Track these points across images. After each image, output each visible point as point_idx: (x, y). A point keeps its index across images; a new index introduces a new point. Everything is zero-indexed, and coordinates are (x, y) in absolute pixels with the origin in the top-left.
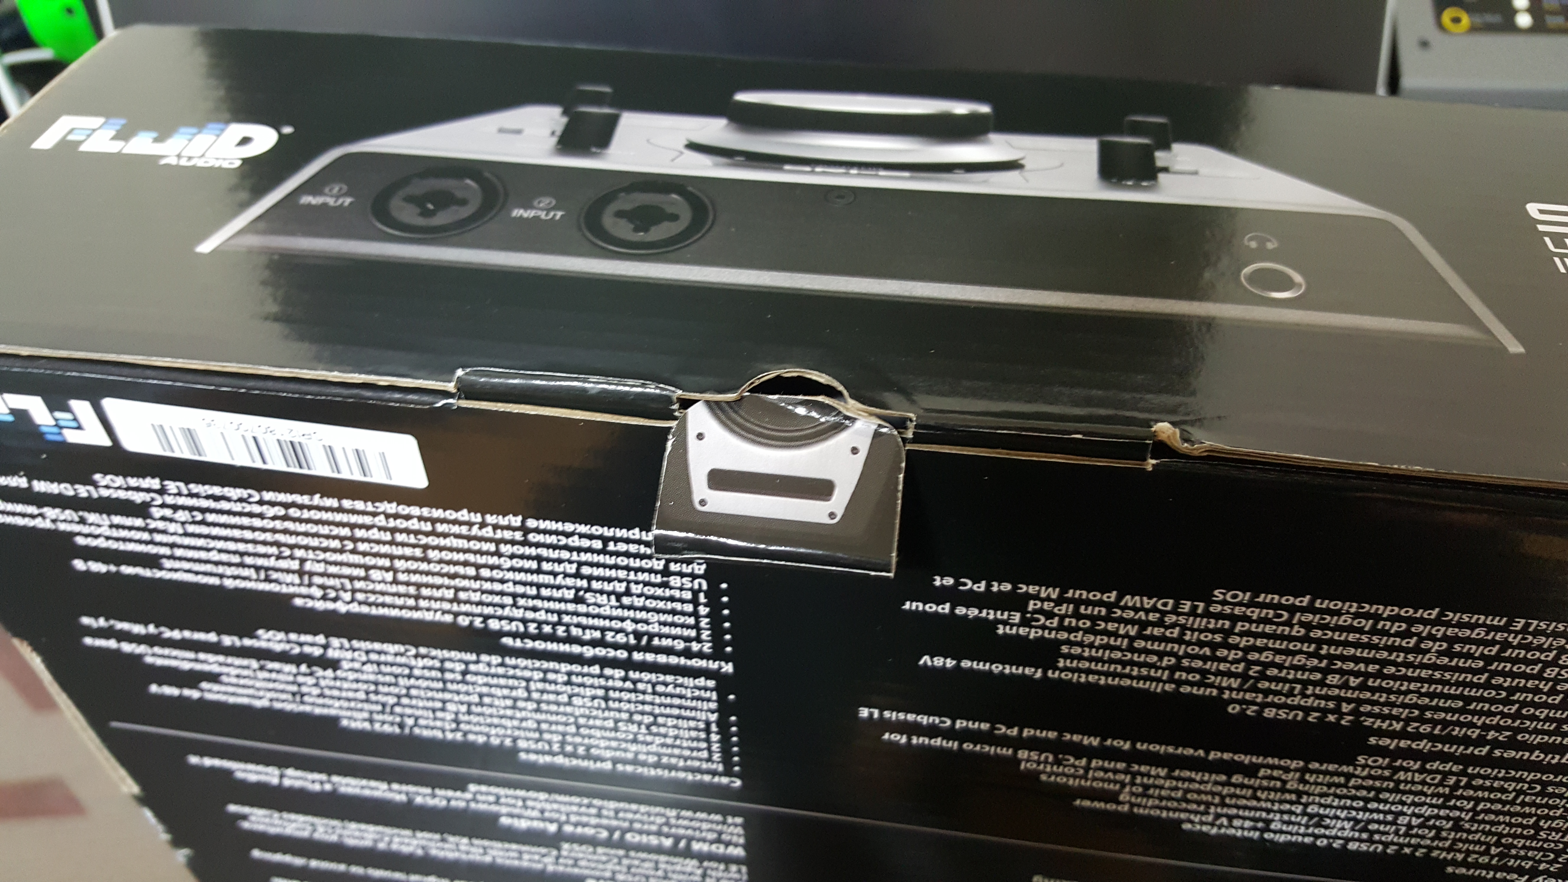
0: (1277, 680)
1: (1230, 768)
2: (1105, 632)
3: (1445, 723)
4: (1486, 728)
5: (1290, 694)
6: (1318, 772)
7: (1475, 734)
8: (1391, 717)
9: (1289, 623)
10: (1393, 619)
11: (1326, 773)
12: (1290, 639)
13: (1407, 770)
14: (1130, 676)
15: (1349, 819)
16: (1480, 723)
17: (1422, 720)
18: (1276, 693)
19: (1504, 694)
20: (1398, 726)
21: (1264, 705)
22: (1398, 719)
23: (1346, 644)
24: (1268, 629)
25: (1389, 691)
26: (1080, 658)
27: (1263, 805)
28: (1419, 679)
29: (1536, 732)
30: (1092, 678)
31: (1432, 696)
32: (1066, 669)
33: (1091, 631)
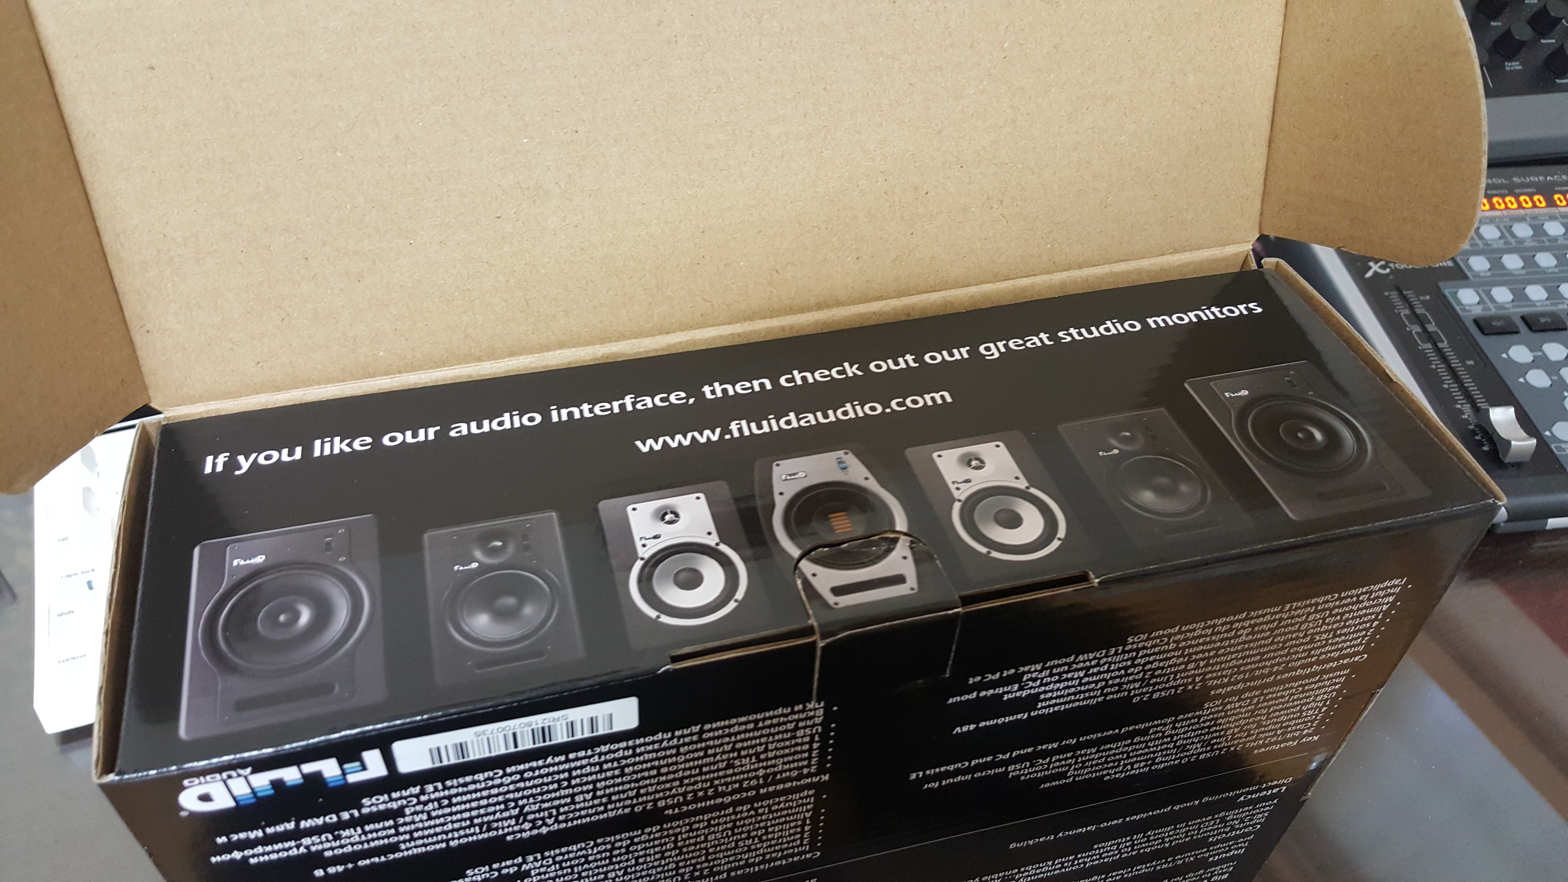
0: (1160, 676)
1: (1131, 735)
2: (1067, 680)
3: (1251, 671)
4: (1272, 666)
5: (1168, 681)
6: (1182, 720)
7: (1266, 671)
8: (1222, 676)
9: (1168, 644)
10: (1222, 625)
11: (1186, 719)
12: (1169, 651)
13: (1231, 703)
14: (1079, 700)
15: (1199, 742)
16: (1269, 664)
17: (1239, 673)
18: (1160, 683)
19: (1281, 645)
20: (1226, 680)
21: (1154, 692)
22: (1226, 676)
23: (1198, 645)
24: (1157, 650)
25: (1221, 663)
26: (1051, 699)
27: (1152, 749)
28: (1237, 651)
29: (1298, 659)
30: (1056, 708)
31: (1243, 658)
32: (1042, 708)
33: (1059, 681)
